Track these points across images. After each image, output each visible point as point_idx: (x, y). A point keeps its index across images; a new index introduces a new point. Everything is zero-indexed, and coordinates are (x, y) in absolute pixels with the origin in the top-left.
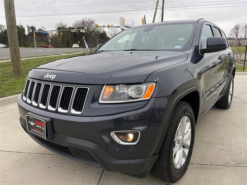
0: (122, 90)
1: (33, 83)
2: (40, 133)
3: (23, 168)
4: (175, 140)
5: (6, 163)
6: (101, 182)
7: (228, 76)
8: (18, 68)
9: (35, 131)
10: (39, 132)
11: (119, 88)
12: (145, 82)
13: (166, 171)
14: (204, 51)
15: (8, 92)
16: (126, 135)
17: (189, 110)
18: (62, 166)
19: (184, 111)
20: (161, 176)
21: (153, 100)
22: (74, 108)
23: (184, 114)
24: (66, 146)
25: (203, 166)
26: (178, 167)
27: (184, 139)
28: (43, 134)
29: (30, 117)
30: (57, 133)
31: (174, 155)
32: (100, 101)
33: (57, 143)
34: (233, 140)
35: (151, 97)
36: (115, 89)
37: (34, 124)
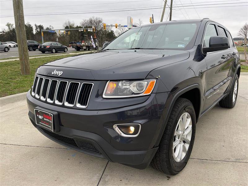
0: (124, 86)
1: (41, 79)
2: (47, 126)
3: (31, 160)
4: (175, 134)
5: (15, 155)
6: (105, 173)
7: (232, 76)
8: (26, 67)
9: (43, 124)
10: (46, 125)
11: (122, 84)
12: (146, 79)
13: (166, 163)
14: (206, 50)
15: (17, 89)
16: (127, 128)
17: (190, 106)
18: (69, 159)
19: (184, 107)
20: (162, 169)
21: (153, 95)
22: (79, 102)
23: (185, 110)
24: (71, 138)
25: (202, 161)
26: (178, 160)
27: (184, 134)
28: (50, 127)
29: (39, 111)
30: (63, 126)
31: (173, 149)
32: (104, 96)
33: (63, 135)
34: (235, 138)
35: (152, 93)
36: (117, 85)
37: (42, 117)
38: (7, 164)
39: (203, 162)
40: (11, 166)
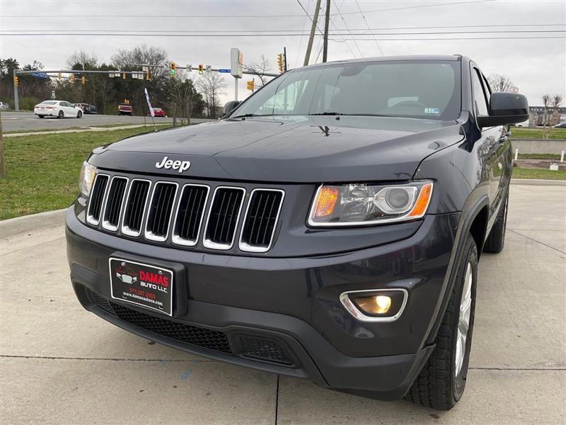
1: (119, 184)
2: (150, 301)
3: (75, 395)
9: (135, 297)
10: (147, 300)
12: (413, 179)
13: (444, 382)
14: (483, 123)
16: (370, 298)
18: (175, 387)
22: (246, 240)
24: (219, 330)
26: (457, 372)
28: (161, 304)
29: (123, 264)
30: (193, 299)
33: (194, 324)
34: (534, 317)
35: (426, 214)
37: (135, 279)
38: (9, 409)
39: (491, 374)
40: (24, 413)
